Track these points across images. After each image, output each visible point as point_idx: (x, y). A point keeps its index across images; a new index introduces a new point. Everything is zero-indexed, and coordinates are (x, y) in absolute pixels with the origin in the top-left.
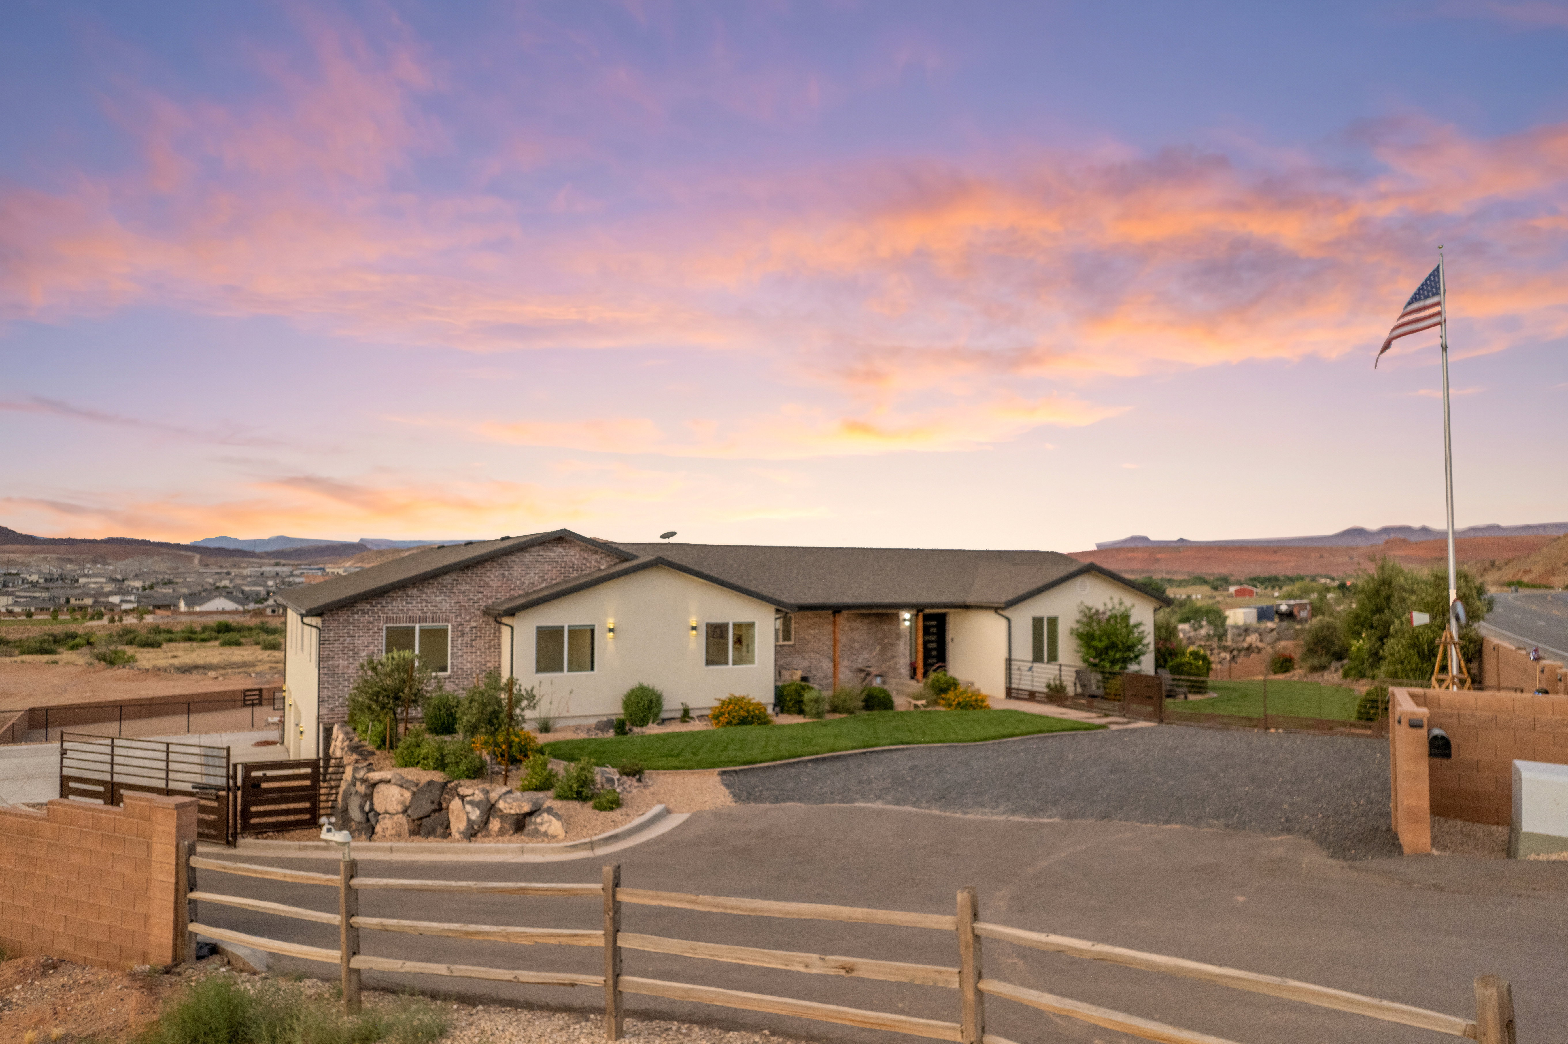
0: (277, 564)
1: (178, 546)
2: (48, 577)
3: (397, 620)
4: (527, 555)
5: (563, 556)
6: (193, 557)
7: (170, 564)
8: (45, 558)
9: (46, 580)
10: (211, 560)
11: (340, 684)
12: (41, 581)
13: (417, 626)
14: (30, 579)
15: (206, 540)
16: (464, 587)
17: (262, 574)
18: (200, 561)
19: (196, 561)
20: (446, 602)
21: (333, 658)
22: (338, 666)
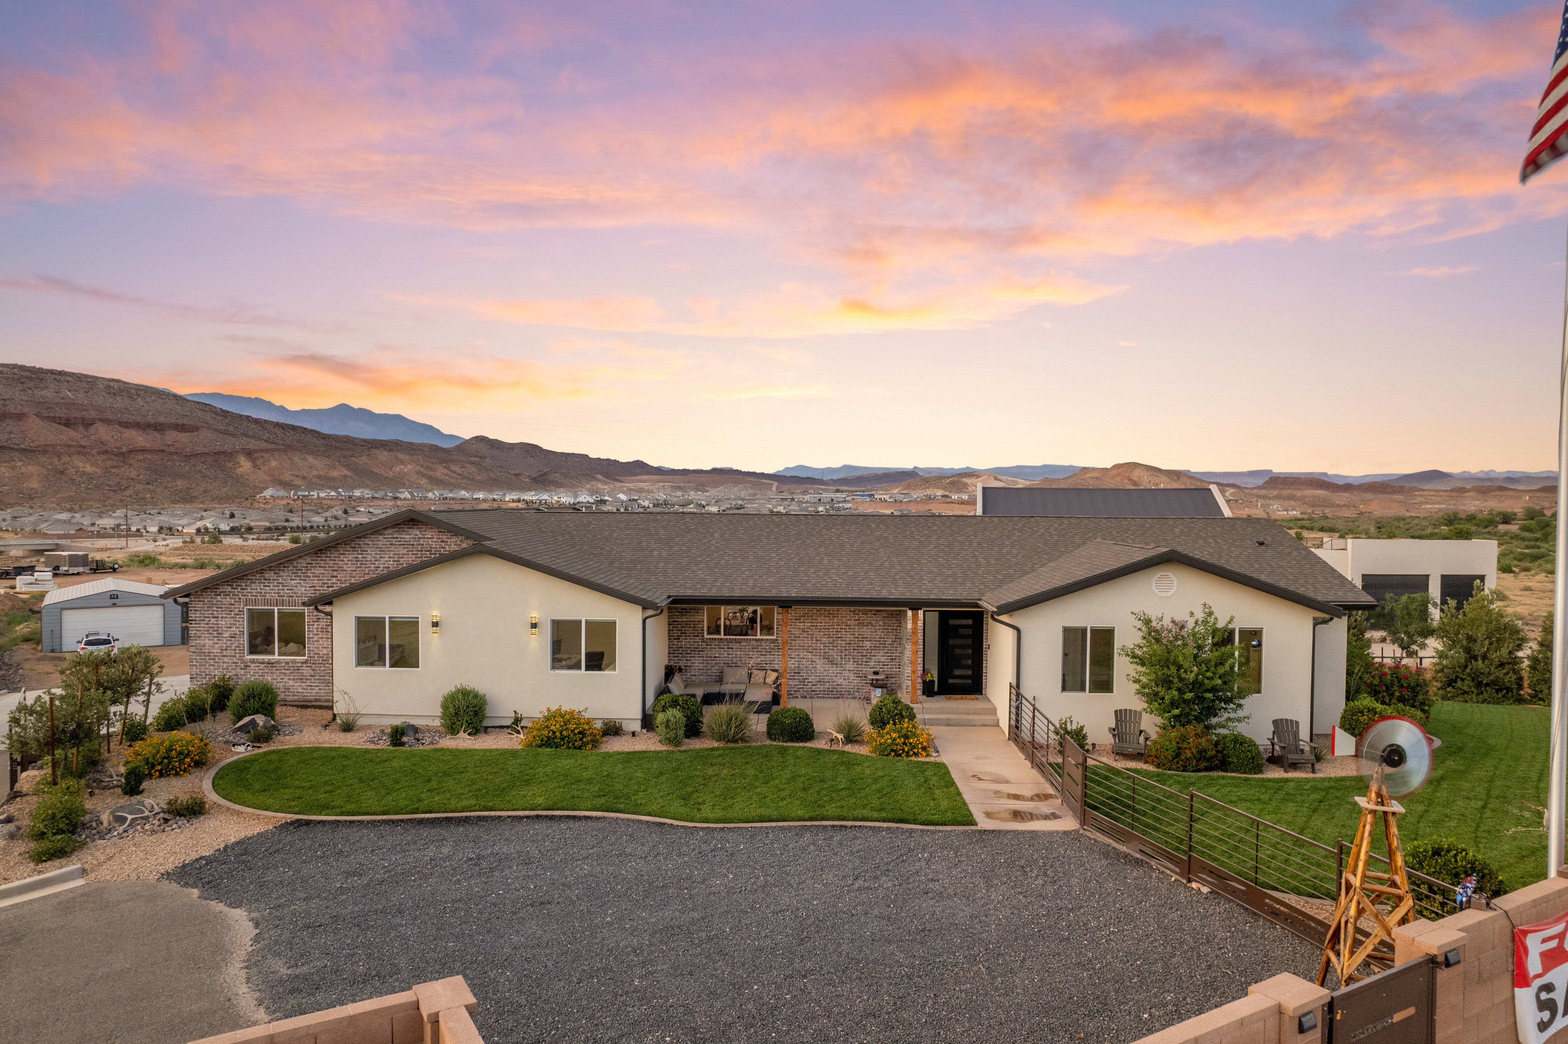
0: (838, 491)
1: (763, 475)
2: (655, 502)
3: (256, 602)
4: (381, 537)
5: (419, 538)
6: (772, 484)
7: (751, 491)
8: (664, 486)
9: (654, 505)
10: (785, 487)
11: (206, 662)
12: (651, 506)
13: (276, 609)
14: (644, 504)
15: (787, 469)
16: (318, 571)
17: (820, 500)
18: (777, 488)
19: (774, 489)
20: (301, 586)
21: (200, 637)
22: (204, 646)
